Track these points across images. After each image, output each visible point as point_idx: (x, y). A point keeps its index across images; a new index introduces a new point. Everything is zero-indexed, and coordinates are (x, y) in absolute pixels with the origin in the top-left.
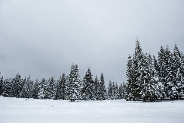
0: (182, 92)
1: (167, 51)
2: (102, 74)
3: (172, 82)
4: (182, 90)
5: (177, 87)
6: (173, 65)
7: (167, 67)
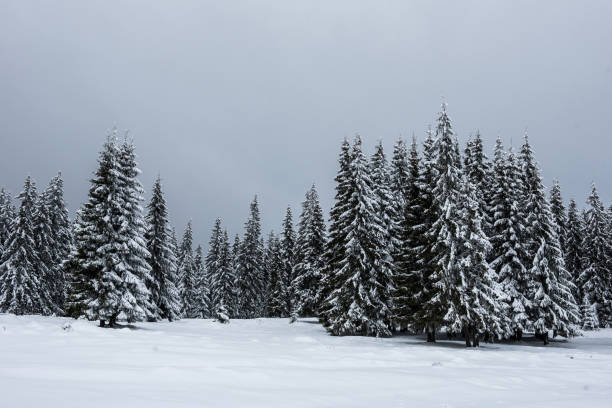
0: (541, 321)
1: (509, 167)
2: (157, 191)
3: (513, 281)
4: (542, 314)
5: (528, 303)
6: (524, 223)
7: (505, 226)
